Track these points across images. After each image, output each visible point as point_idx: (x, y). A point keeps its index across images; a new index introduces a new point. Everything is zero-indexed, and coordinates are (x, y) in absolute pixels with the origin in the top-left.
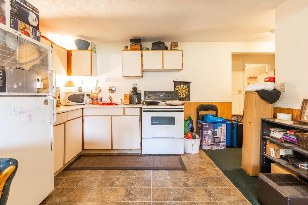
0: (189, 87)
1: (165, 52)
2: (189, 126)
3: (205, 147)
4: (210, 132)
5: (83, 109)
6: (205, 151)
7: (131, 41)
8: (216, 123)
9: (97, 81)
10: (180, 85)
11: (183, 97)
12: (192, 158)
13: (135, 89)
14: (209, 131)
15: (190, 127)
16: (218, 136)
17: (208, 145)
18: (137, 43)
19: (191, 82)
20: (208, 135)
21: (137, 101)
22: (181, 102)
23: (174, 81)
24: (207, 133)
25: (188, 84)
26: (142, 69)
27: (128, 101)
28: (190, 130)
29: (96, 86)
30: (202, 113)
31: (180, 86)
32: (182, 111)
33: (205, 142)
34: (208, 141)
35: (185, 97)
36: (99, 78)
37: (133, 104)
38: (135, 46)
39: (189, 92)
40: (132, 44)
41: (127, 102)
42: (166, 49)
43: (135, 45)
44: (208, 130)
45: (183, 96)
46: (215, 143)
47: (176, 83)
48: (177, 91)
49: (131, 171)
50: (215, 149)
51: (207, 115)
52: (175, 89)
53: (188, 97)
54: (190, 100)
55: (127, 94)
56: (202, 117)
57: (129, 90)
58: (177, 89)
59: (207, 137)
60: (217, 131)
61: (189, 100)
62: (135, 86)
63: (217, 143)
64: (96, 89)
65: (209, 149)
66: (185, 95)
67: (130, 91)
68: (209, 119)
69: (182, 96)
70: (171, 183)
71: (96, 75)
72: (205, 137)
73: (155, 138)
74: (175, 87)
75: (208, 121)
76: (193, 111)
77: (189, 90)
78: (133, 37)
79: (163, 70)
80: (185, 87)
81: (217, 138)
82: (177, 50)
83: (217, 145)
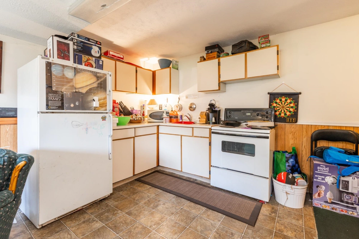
0: (297, 102)
1: (250, 54)
2: (287, 161)
3: (317, 202)
4: (330, 180)
5: (158, 126)
6: (316, 210)
7: (207, 48)
8: (349, 166)
9: (178, 99)
10: (280, 98)
11: (286, 116)
12: (280, 212)
13: (212, 106)
14: (327, 177)
15: (290, 164)
16: (350, 191)
17: (327, 202)
18: (213, 50)
19: (300, 93)
20: (326, 184)
21: (214, 121)
22: (272, 124)
23: (269, 93)
24: (323, 179)
25: (294, 97)
26: (219, 80)
27: (205, 120)
28: (289, 168)
29: (177, 104)
30: (321, 144)
31: (281, 100)
32: (267, 138)
33: (319, 195)
34: (325, 194)
35: (288, 117)
36: (181, 95)
37: (209, 123)
38: (211, 54)
39: (297, 109)
40: (207, 52)
41: (203, 122)
43: (211, 52)
44: (325, 176)
45: (285, 114)
46: (342, 201)
47: (273, 96)
48: (274, 107)
49: (183, 200)
50: (342, 213)
51: (328, 148)
52: (270, 105)
53: (294, 117)
54: (298, 121)
55: (204, 112)
56: (320, 152)
57: (205, 108)
58: (275, 105)
59: (323, 187)
60: (348, 182)
61: (296, 122)
62: (213, 102)
63: (347, 203)
64: (177, 107)
65: (328, 208)
66: (288, 113)
68: (330, 156)
69: (283, 115)
70: (215, 234)
71: (178, 93)
72: (317, 187)
73: (227, 169)
74: (271, 102)
75: (328, 160)
76: (305, 139)
77: (297, 106)
78: (209, 44)
79: (246, 80)
80: (289, 101)
81: (348, 193)
82: (269, 46)
83: (347, 207)
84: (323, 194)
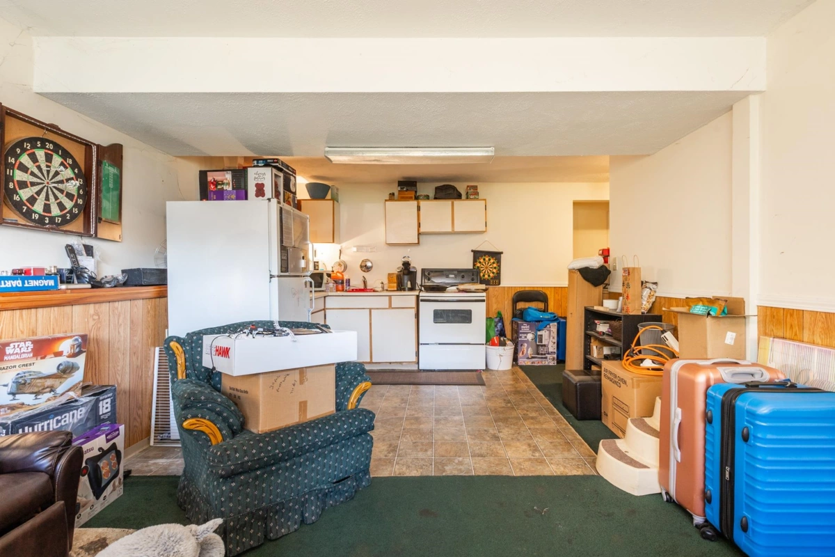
0: (499, 262)
1: (457, 203)
2: (496, 326)
3: (523, 361)
4: (530, 337)
5: (325, 297)
6: (523, 368)
7: (401, 184)
8: (542, 321)
9: (339, 252)
10: (484, 257)
11: (489, 278)
13: (406, 265)
14: (529, 335)
15: (499, 328)
16: (543, 343)
17: (528, 358)
18: (409, 188)
19: (502, 253)
20: (527, 342)
21: (409, 286)
22: (483, 286)
23: (472, 251)
24: (526, 337)
25: (496, 256)
26: (418, 230)
27: (395, 285)
28: (498, 333)
29: (338, 260)
30: (521, 305)
31: (484, 260)
33: (523, 353)
34: (527, 351)
35: (492, 279)
36: (344, 245)
37: (404, 290)
38: (406, 193)
39: (499, 270)
40: (401, 188)
41: (393, 287)
42: (459, 196)
43: (407, 190)
44: (527, 333)
45: (489, 276)
46: (538, 354)
47: (477, 254)
48: (478, 267)
50: (539, 364)
51: (525, 309)
52: (474, 265)
53: (497, 279)
54: (501, 283)
55: (393, 274)
56: (520, 314)
57: (396, 267)
58: (478, 265)
59: (526, 345)
60: (542, 335)
61: (499, 284)
62: (406, 260)
63: (542, 354)
64: (340, 265)
65: (529, 364)
66: (491, 275)
67: (398, 268)
68: (529, 315)
69: (486, 276)
71: (339, 243)
72: (522, 345)
73: (439, 344)
74: (475, 261)
75: (529, 319)
76: (506, 302)
77: (499, 266)
78: (404, 178)
79: (454, 233)
80: (492, 261)
81: (542, 346)
82: (477, 199)
83: (542, 358)
84: (525, 352)
